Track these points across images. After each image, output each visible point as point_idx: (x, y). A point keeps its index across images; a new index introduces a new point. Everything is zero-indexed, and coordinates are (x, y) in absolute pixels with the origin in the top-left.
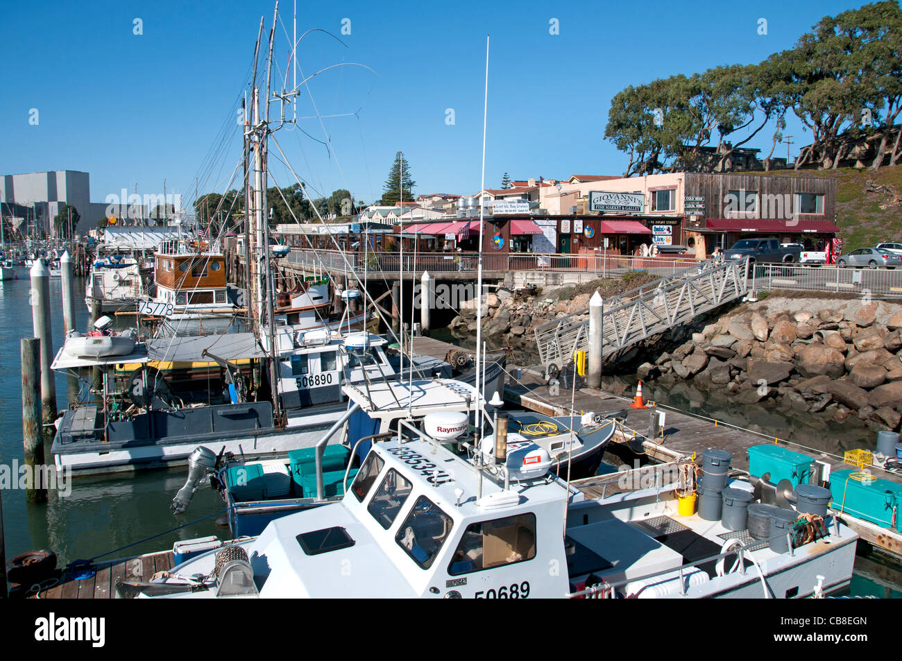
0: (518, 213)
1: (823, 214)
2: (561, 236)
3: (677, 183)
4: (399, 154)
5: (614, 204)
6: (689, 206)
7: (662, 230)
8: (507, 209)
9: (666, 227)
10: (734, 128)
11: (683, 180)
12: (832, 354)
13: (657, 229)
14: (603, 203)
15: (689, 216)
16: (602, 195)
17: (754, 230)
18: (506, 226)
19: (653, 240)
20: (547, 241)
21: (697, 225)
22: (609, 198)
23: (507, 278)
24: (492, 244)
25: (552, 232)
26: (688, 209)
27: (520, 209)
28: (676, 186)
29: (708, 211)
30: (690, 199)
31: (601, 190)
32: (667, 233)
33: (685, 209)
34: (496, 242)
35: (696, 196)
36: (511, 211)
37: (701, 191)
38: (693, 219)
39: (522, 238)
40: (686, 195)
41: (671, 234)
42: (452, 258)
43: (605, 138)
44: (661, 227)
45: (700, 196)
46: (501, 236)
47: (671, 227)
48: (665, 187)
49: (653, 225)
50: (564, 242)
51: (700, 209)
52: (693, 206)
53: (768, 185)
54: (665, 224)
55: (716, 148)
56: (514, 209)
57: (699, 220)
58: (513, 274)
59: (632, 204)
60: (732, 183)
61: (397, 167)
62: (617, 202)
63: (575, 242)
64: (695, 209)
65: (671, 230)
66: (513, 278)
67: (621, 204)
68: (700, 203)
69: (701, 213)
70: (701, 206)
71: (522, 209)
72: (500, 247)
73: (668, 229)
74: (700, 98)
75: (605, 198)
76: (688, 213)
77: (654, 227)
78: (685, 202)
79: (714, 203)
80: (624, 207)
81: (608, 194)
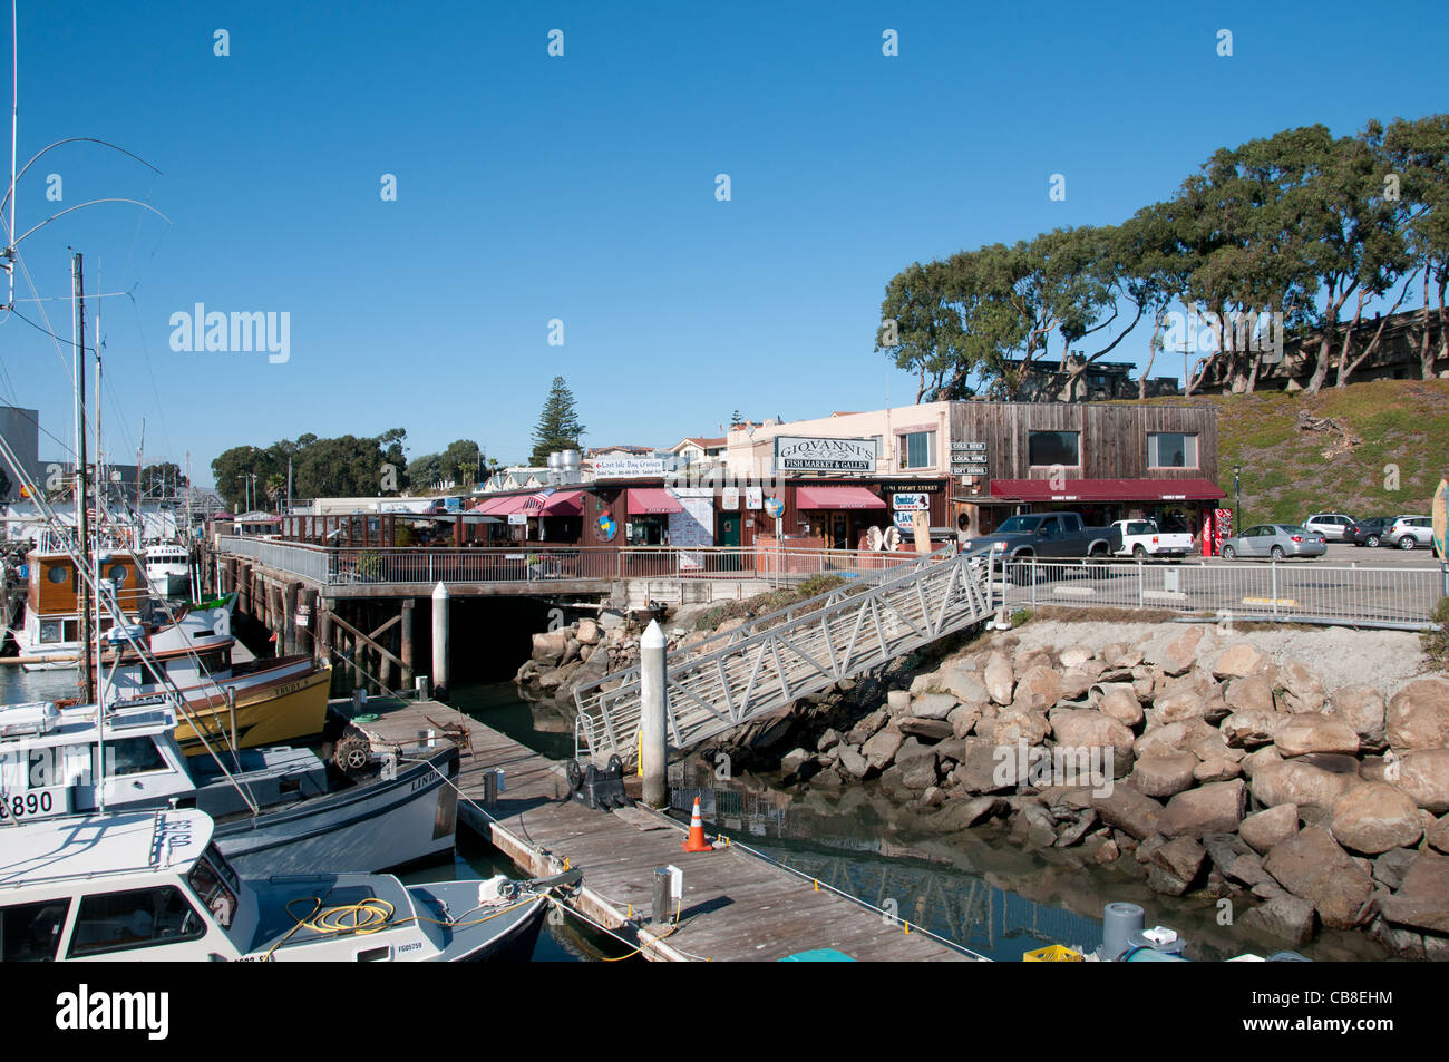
0: (641, 475)
1: (1197, 468)
2: (721, 516)
3: (936, 419)
4: (559, 380)
5: (820, 458)
6: (960, 459)
7: (911, 501)
8: (621, 469)
9: (917, 496)
10: (1087, 330)
11: (947, 412)
12: (1110, 729)
13: (902, 501)
14: (799, 456)
15: (959, 476)
16: (797, 442)
17: (1074, 498)
18: (619, 501)
19: (895, 518)
20: (697, 524)
21: (975, 492)
22: (811, 447)
23: (616, 592)
24: (595, 531)
25: (706, 509)
26: (958, 465)
27: (646, 469)
28: (936, 425)
29: (994, 467)
30: (960, 446)
31: (796, 434)
32: (921, 506)
33: (953, 465)
34: (603, 527)
35: (970, 441)
36: (628, 473)
37: (979, 432)
38: (967, 480)
39: (650, 520)
40: (952, 439)
41: (927, 507)
42: (521, 556)
43: (876, 350)
44: (909, 496)
45: (978, 440)
46: (611, 518)
47: (927, 496)
48: (919, 427)
49: (894, 492)
50: (728, 526)
51: (979, 464)
52: (966, 459)
53: (1097, 420)
54: (917, 491)
55: (1059, 363)
56: (634, 469)
57: (978, 483)
58: (626, 584)
59: (853, 457)
60: (1033, 418)
61: (555, 402)
62: (826, 453)
63: (748, 526)
64: (971, 464)
65: (927, 501)
66: (627, 591)
67: (833, 458)
68: (979, 452)
69: (981, 471)
70: (980, 458)
71: (650, 468)
72: (610, 537)
73: (923, 500)
74: (1029, 280)
75: (804, 447)
76: (958, 471)
77: (895, 496)
78: (952, 452)
79: (1003, 453)
80: (840, 463)
81: (809, 441)
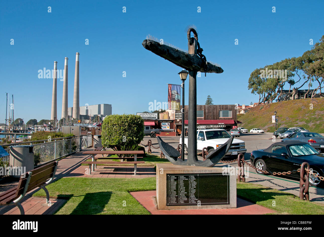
1: (232, 117)
4: (209, 96)
6: (177, 116)
7: (165, 124)
9: (167, 123)
13: (163, 124)
15: (177, 120)
16: (141, 114)
19: (162, 127)
21: (180, 122)
26: (177, 117)
30: (177, 114)
32: (168, 125)
33: (175, 117)
35: (179, 113)
38: (178, 120)
40: (175, 112)
41: (169, 125)
44: (165, 123)
47: (169, 123)
49: (161, 123)
51: (181, 117)
52: (178, 116)
53: (207, 108)
54: (167, 122)
57: (181, 121)
59: (153, 116)
61: (208, 101)
64: (179, 117)
65: (169, 124)
67: (148, 116)
68: (181, 115)
69: (181, 118)
70: (181, 116)
73: (168, 124)
76: (176, 118)
77: (162, 123)
78: (175, 115)
79: (186, 115)
80: (150, 117)
81: (143, 113)
